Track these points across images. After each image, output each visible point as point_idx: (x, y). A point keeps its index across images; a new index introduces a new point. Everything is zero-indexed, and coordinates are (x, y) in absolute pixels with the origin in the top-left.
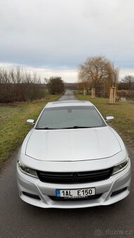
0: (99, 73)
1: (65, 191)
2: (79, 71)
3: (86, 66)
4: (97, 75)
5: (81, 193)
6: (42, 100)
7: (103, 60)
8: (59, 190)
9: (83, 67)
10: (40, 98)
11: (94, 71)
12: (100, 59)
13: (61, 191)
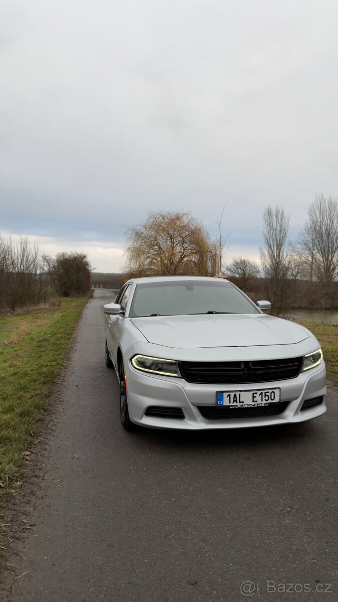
0: (178, 249)
1: (232, 395)
2: (130, 244)
3: (146, 233)
4: (173, 254)
5: (258, 398)
6: (42, 306)
7: (185, 220)
8: (222, 392)
9: (138, 235)
10: (38, 302)
11: (165, 245)
12: (178, 218)
13: (225, 395)
